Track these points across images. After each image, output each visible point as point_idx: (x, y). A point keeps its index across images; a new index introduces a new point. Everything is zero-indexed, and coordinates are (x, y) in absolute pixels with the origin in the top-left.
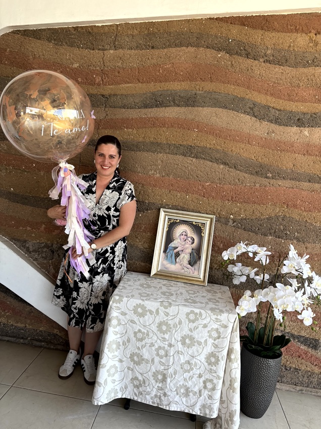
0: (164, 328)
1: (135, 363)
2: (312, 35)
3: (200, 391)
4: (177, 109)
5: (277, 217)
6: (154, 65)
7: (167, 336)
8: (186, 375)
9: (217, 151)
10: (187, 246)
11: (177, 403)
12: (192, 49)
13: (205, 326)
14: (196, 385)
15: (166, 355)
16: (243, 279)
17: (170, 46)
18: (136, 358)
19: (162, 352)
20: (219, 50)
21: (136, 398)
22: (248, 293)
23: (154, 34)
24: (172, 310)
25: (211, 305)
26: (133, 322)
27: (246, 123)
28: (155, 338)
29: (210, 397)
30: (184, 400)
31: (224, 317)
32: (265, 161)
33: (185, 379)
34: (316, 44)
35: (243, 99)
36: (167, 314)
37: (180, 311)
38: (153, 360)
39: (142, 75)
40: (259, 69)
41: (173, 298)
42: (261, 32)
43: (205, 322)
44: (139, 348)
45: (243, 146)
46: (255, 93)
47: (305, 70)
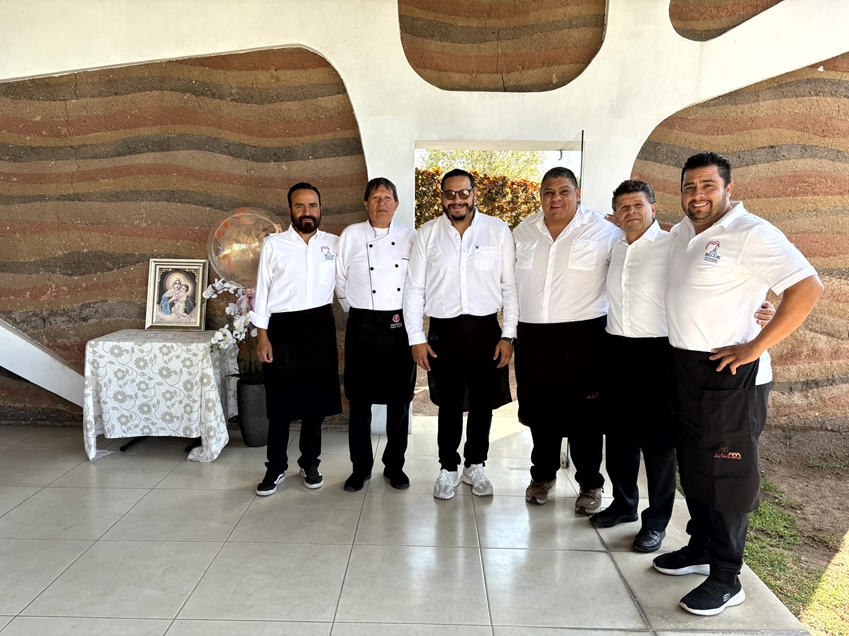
0: (141, 364)
1: (119, 401)
2: (273, 71)
3: (182, 416)
4: (151, 155)
6: (121, 111)
7: (145, 371)
8: (169, 403)
9: (200, 193)
10: (181, 294)
11: (163, 429)
12: (157, 93)
13: (178, 357)
14: (177, 410)
15: (147, 388)
17: (133, 91)
18: (119, 397)
19: (143, 386)
20: (184, 92)
23: (115, 80)
24: (147, 347)
27: (224, 163)
28: (135, 374)
29: (190, 420)
30: (170, 425)
31: (194, 347)
32: (249, 199)
33: (168, 407)
34: (278, 79)
35: (216, 139)
37: (153, 347)
38: (136, 395)
39: (109, 122)
40: (228, 108)
41: (153, 339)
42: (223, 72)
43: (177, 353)
45: (225, 186)
46: (228, 132)
47: (272, 106)
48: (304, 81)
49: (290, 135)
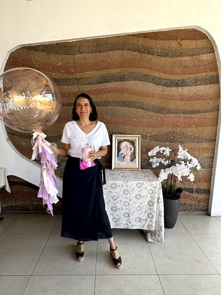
0: (126, 192)
1: (114, 211)
3: (146, 219)
4: (116, 83)
5: (170, 132)
6: (102, 61)
7: (128, 196)
8: (139, 212)
9: (138, 102)
10: (128, 152)
11: (136, 225)
12: (120, 51)
13: (146, 189)
14: (144, 216)
15: (129, 205)
16: (158, 164)
17: (109, 50)
18: (114, 209)
19: (126, 204)
20: (134, 51)
21: (115, 227)
22: (163, 170)
23: (100, 45)
24: (129, 183)
25: (146, 179)
26: (111, 192)
27: (151, 87)
28: (122, 197)
29: (151, 221)
30: (139, 223)
31: (154, 183)
32: (162, 105)
33: (139, 214)
34: (181, 45)
35: (149, 75)
36: (127, 186)
37: (133, 184)
38: (122, 208)
39: (96, 67)
40: (155, 59)
41: (128, 178)
42: (154, 41)
43: (145, 187)
44: (115, 204)
45: (150, 99)
46: (154, 72)
47: (177, 59)
48: (194, 46)
49: (185, 74)
